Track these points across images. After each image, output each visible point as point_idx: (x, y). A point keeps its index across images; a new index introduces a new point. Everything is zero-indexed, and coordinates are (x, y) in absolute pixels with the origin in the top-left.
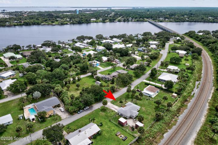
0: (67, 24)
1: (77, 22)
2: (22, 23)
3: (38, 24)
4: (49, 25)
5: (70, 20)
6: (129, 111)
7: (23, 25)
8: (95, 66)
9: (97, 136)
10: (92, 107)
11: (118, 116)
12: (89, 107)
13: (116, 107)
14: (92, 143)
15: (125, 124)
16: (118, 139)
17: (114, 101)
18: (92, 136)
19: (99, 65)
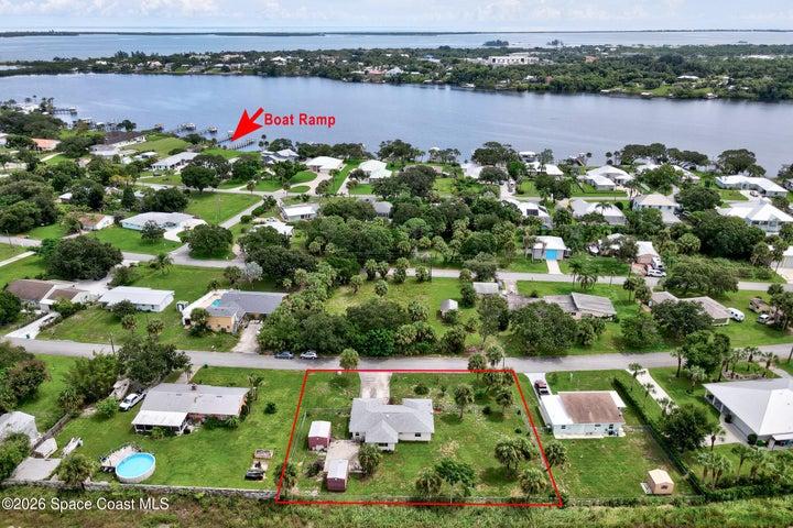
0: (702, 97)
1: (755, 91)
2: (547, 84)
3: (595, 90)
4: (631, 95)
5: (730, 83)
6: (377, 419)
7: (547, 89)
8: (537, 256)
9: (219, 426)
10: (327, 360)
11: (343, 420)
12: (315, 355)
13: (383, 393)
14: (187, 432)
15: (319, 447)
16: (242, 467)
17: (410, 377)
18: (207, 417)
19: (561, 257)
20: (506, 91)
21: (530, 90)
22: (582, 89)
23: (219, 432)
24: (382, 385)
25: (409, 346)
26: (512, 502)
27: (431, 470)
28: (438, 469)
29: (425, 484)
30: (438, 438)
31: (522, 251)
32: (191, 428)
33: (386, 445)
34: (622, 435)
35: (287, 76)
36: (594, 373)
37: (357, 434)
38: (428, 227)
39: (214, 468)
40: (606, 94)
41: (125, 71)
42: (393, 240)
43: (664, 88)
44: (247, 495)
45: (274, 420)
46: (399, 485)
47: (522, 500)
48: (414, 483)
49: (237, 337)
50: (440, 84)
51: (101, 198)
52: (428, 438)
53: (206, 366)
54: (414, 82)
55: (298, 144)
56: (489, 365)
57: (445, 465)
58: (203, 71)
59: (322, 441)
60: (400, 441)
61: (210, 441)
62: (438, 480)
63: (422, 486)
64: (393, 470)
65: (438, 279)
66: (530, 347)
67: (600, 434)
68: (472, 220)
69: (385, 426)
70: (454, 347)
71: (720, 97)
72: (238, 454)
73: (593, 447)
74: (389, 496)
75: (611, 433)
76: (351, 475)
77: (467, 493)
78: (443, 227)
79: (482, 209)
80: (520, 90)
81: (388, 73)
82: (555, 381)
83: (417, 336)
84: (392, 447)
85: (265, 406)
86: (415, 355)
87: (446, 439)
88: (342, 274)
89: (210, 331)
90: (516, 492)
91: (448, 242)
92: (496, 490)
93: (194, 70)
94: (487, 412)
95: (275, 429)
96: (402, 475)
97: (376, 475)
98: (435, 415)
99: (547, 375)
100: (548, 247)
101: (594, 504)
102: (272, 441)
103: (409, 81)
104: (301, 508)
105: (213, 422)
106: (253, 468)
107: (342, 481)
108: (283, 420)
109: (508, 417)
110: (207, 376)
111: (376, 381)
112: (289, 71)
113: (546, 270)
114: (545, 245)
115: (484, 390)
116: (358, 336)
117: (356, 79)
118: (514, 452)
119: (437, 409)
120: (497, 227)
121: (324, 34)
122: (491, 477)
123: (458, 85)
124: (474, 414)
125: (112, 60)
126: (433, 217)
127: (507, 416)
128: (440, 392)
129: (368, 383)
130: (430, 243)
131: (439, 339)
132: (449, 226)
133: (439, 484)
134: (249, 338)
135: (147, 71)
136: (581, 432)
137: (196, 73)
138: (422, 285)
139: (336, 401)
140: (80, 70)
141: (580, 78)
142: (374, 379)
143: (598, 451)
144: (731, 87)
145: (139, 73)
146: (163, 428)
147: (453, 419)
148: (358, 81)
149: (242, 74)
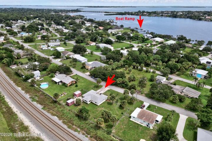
13: (102, 92)
14: (59, 84)
15: (75, 96)
17: (113, 91)
19: (203, 77)
23: (63, 86)
30: (101, 106)
33: (87, 101)
34: (151, 128)
35: (179, 18)
37: (84, 97)
52: (98, 104)
53: (76, 74)
58: (156, 16)
60: (92, 103)
67: (144, 124)
73: (138, 126)
75: (147, 126)
76: (74, 104)
87: (103, 107)
89: (85, 68)
94: (121, 106)
95: (73, 90)
99: (150, 105)
102: (70, 92)
108: (76, 89)
112: (181, 17)
114: (196, 71)
117: (200, 20)
121: (205, 7)
124: (117, 105)
125: (137, 12)
127: (125, 109)
129: (102, 89)
131: (129, 85)
132: (168, 60)
135: (143, 15)
136: (139, 122)
137: (154, 16)
140: (128, 15)
147: (110, 104)
148: (201, 20)
149: (166, 17)
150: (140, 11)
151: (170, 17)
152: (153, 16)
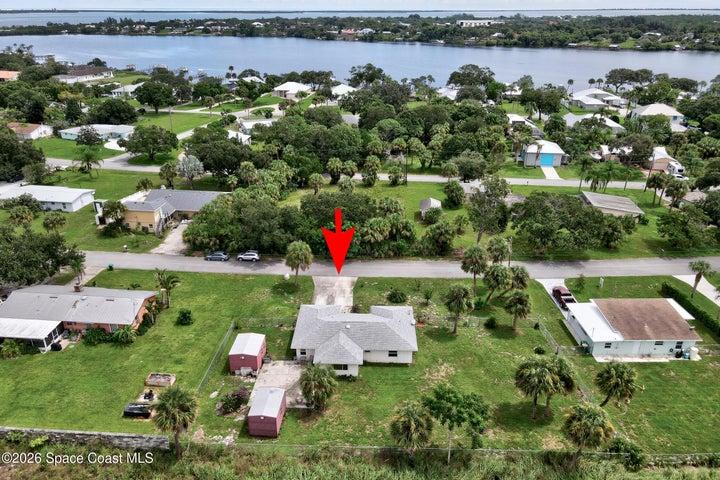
0: (669, 49)
2: (515, 40)
3: (562, 44)
5: (695, 37)
6: (331, 330)
7: (515, 45)
8: (530, 161)
9: (106, 341)
10: (271, 263)
11: (285, 333)
12: (256, 256)
13: (345, 300)
14: (56, 348)
15: (245, 371)
16: (124, 398)
17: (381, 283)
18: (89, 327)
19: (558, 162)
20: (475, 45)
21: (498, 45)
22: (549, 44)
23: (104, 349)
24: (343, 291)
25: (379, 244)
26: (548, 458)
27: (415, 404)
28: (428, 403)
29: (407, 428)
30: (422, 359)
31: (512, 159)
32: (64, 344)
33: (345, 367)
34: (696, 358)
35: (265, 36)
36: (630, 280)
37: (303, 353)
38: (403, 130)
39: (81, 399)
40: (573, 47)
41: (112, 32)
42: (361, 141)
43: (630, 42)
44: (117, 442)
45: (188, 333)
46: (363, 429)
47: (568, 456)
48: (387, 426)
49: (161, 236)
50: (410, 41)
51: (42, 109)
52: (408, 359)
53: (111, 268)
54: (385, 40)
55: (266, 75)
56: (490, 263)
57: (439, 396)
58: (185, 33)
59: (250, 361)
60: (366, 364)
61: (85, 360)
62: (428, 420)
63: (401, 430)
64: (355, 404)
65: (414, 183)
66: (542, 247)
67: (662, 356)
68: (452, 127)
69: (344, 340)
70: (440, 248)
71: (687, 49)
72: (124, 380)
73: (658, 374)
74: (348, 446)
75: (679, 355)
76: (290, 412)
77: (476, 443)
78: (420, 130)
79: (464, 115)
80: (489, 45)
81: (360, 32)
82: (581, 289)
83: (391, 232)
84: (353, 372)
85: (176, 315)
86: (388, 257)
87: (434, 360)
88: (300, 174)
89: (127, 230)
90: (552, 441)
91: (426, 145)
92: (519, 437)
93: (176, 31)
94: (491, 325)
95: (186, 346)
96: (369, 413)
97: (328, 413)
98: (417, 329)
99: (567, 282)
100: (543, 151)
101: (684, 463)
102: (178, 362)
103: (380, 40)
104: (199, 466)
105: (98, 335)
106: (142, 399)
107: (272, 421)
108: (199, 334)
109: (521, 333)
110: (109, 278)
111: (335, 287)
113: (542, 176)
114: (540, 147)
115: (484, 299)
116: (313, 232)
117: (330, 38)
118: (548, 378)
119: (420, 320)
120: (483, 131)
122: (509, 418)
123: (428, 41)
124: (472, 328)
125: (101, 24)
126: (409, 119)
127: (519, 331)
128: (424, 300)
129: (324, 289)
130: (405, 145)
131: (419, 238)
132: (426, 131)
133: (429, 427)
134: (175, 239)
135: (132, 32)
136: (632, 355)
137: (177, 35)
138: (397, 188)
139: (276, 309)
140: (69, 33)
141: (548, 34)
142: (332, 285)
143: (667, 381)
144: (697, 41)
145: (124, 34)
146: (19, 341)
147: (443, 335)
148: (332, 39)
149: (222, 35)
150: (115, 21)
151: (235, 36)
152: (172, 35)
